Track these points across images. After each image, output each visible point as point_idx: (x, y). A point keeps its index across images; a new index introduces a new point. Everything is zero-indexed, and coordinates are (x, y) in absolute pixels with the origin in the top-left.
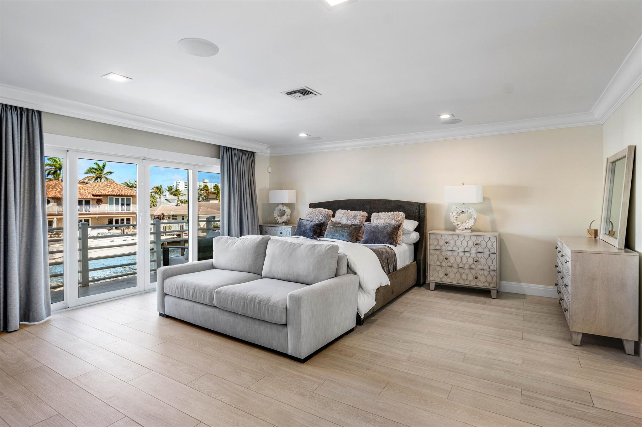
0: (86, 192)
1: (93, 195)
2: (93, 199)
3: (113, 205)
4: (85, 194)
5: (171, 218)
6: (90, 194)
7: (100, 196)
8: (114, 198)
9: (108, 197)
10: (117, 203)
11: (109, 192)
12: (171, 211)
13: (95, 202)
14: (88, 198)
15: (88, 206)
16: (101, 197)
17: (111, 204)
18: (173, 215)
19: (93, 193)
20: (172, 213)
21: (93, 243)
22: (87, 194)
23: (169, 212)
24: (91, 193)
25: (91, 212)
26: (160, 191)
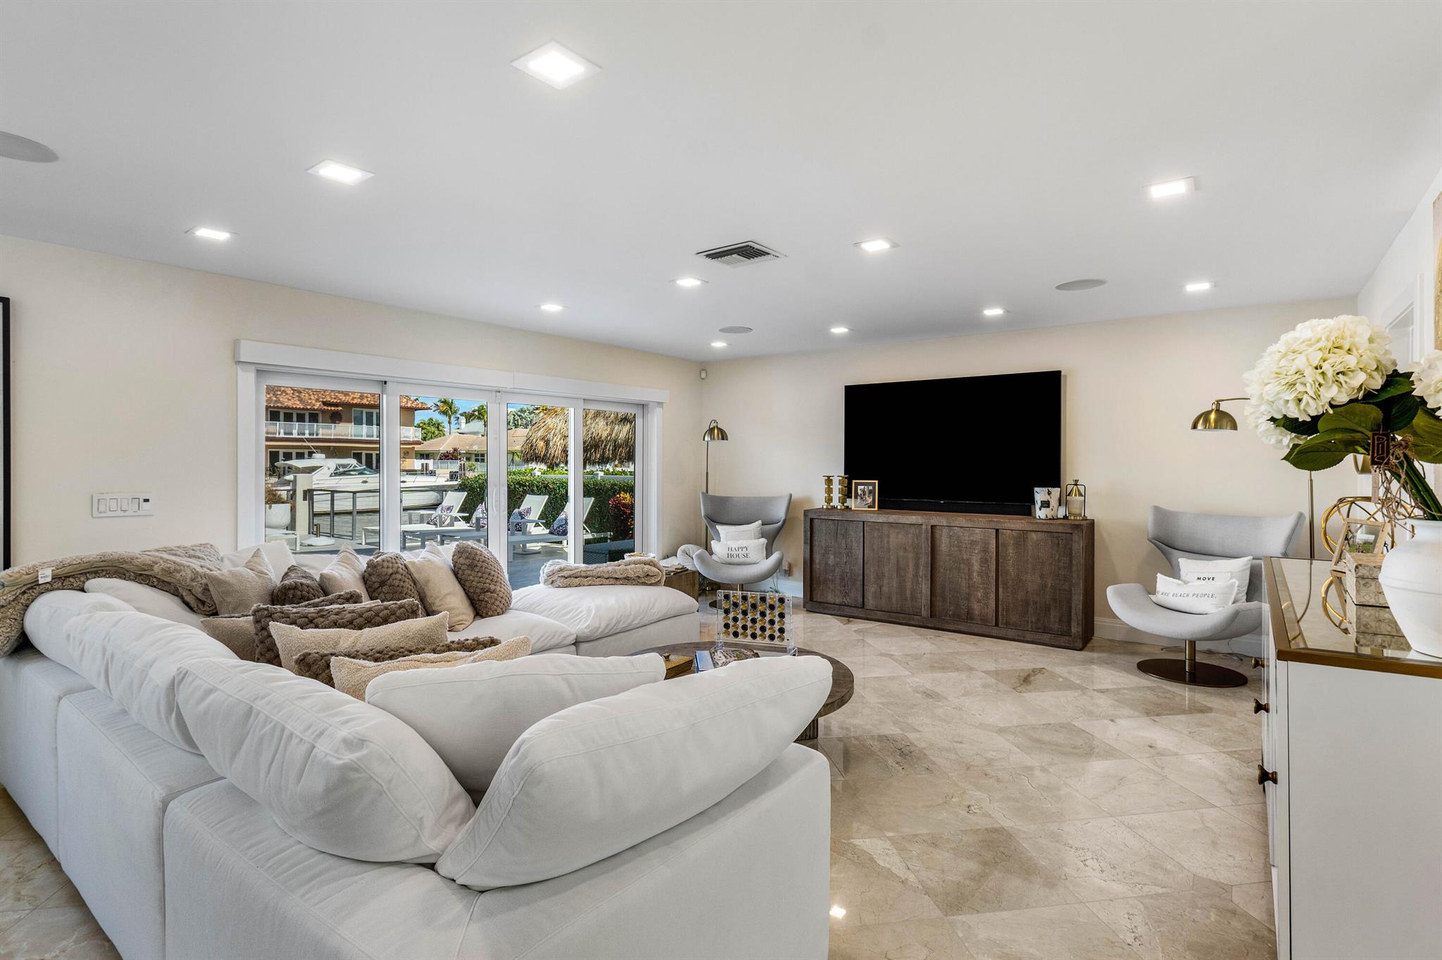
0: (312, 397)
1: (325, 403)
2: (323, 412)
3: (362, 424)
4: (310, 401)
5: (473, 458)
6: (319, 401)
7: (336, 405)
8: (365, 411)
9: (353, 409)
10: (370, 423)
11: (354, 398)
12: (472, 445)
13: (328, 417)
14: (316, 408)
15: (315, 424)
16: (340, 408)
17: (358, 422)
18: (476, 452)
19: (325, 400)
20: (475, 448)
21: (328, 482)
22: (314, 402)
23: (468, 448)
24: (321, 400)
25: (320, 436)
26: (451, 409)
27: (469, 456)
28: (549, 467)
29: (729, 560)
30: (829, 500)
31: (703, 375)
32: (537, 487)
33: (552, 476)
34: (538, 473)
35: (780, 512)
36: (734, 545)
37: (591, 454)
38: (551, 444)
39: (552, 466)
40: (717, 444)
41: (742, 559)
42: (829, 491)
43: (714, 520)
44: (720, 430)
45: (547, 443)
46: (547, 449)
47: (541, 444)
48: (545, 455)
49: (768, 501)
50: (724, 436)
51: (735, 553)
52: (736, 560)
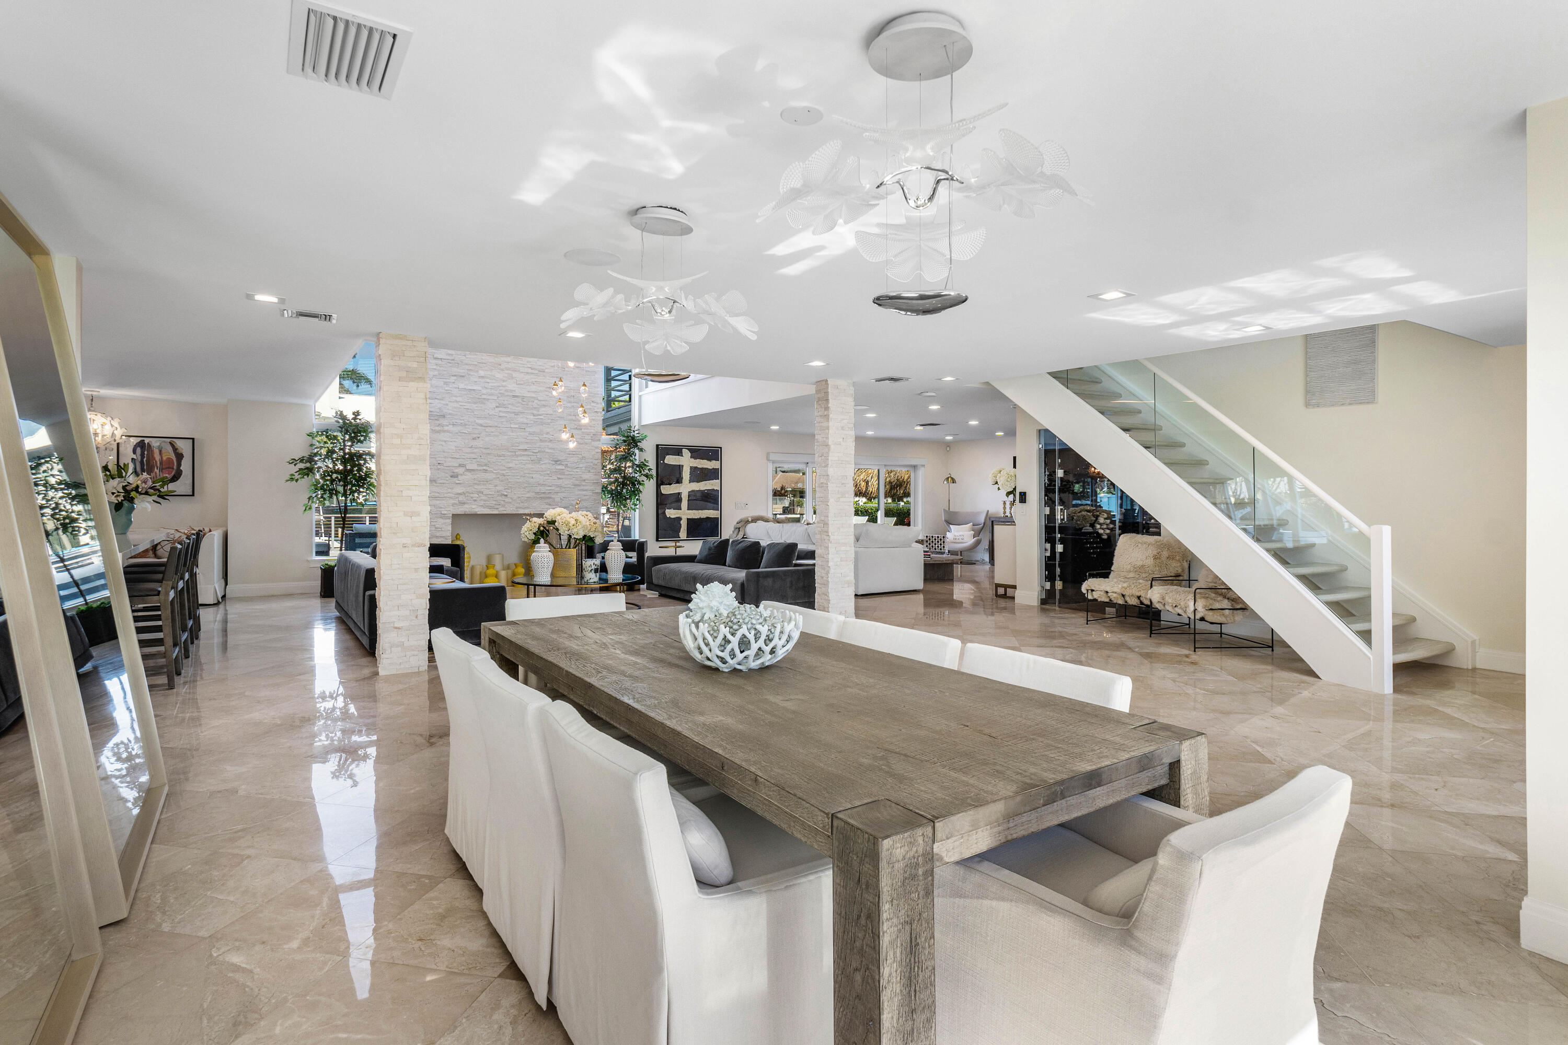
27: (794, 493)
28: (868, 499)
29: (955, 541)
30: (1005, 513)
31: (948, 449)
32: (861, 511)
33: (870, 505)
34: (861, 504)
35: (982, 519)
36: (956, 534)
37: (897, 491)
38: (870, 484)
39: (870, 499)
40: (952, 485)
41: (961, 541)
42: (1005, 508)
43: (949, 523)
44: (952, 478)
45: (867, 483)
46: (867, 488)
47: (863, 484)
48: (866, 492)
49: (978, 513)
50: (954, 481)
51: (957, 537)
52: (958, 541)
